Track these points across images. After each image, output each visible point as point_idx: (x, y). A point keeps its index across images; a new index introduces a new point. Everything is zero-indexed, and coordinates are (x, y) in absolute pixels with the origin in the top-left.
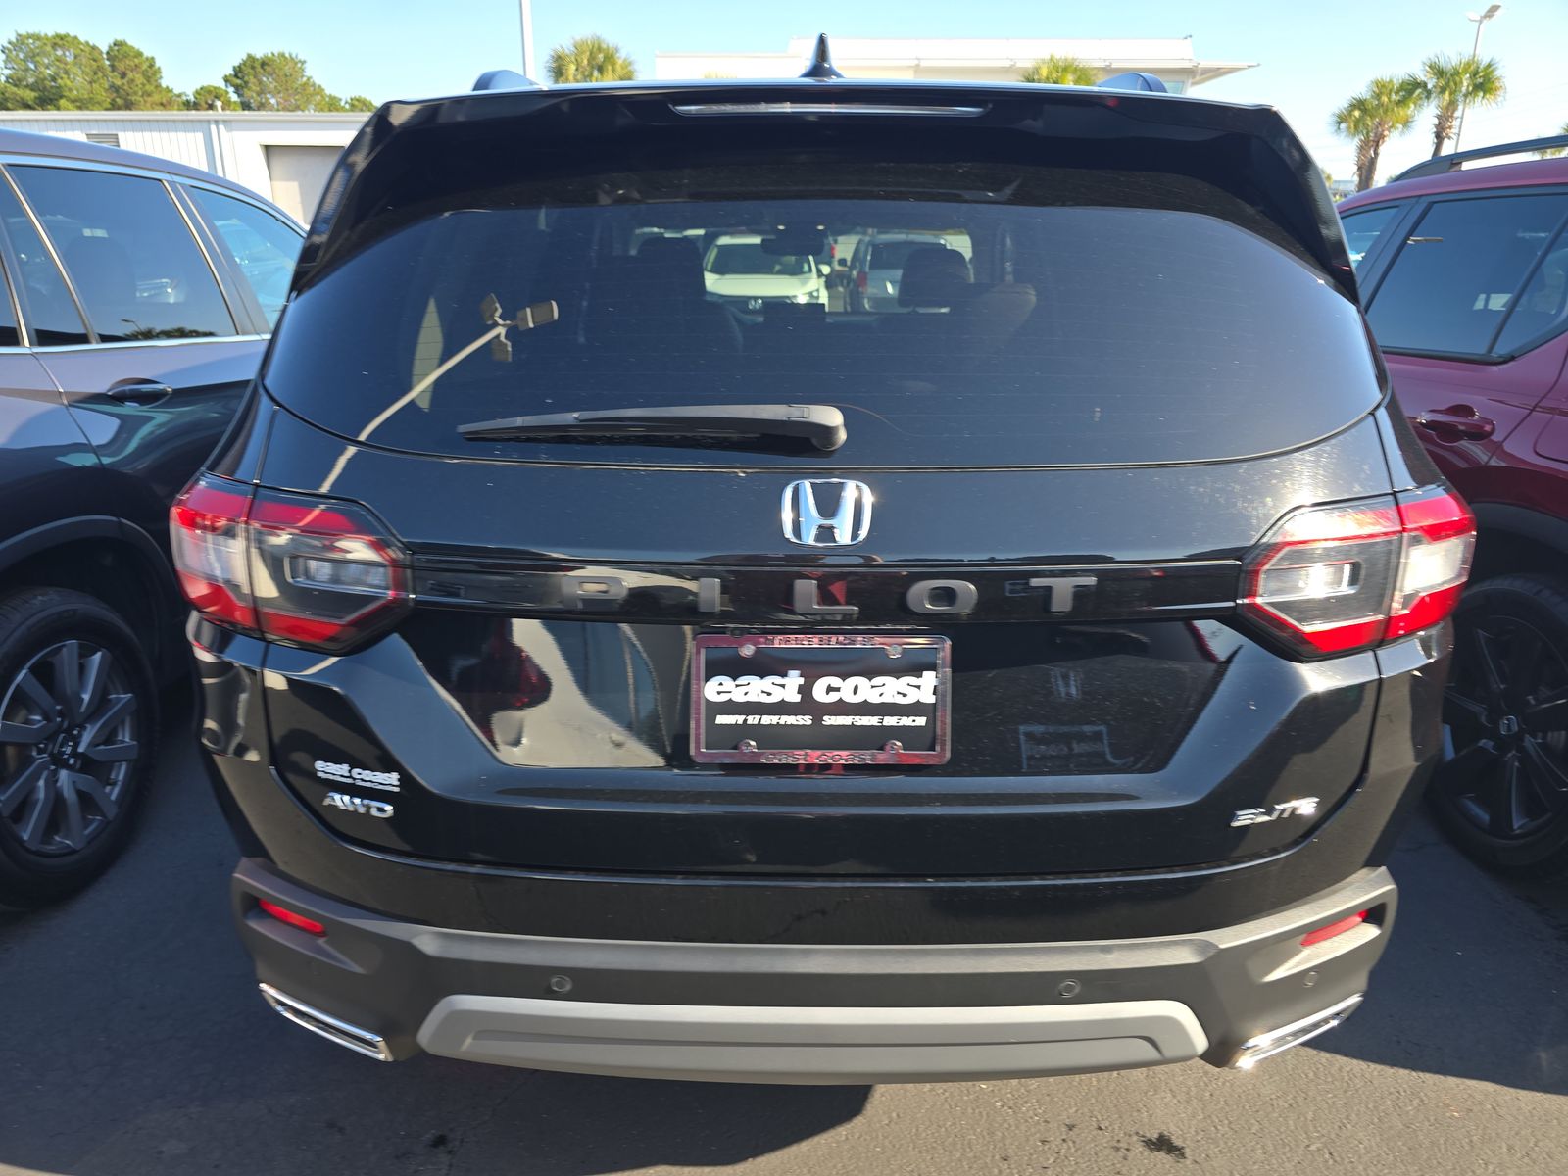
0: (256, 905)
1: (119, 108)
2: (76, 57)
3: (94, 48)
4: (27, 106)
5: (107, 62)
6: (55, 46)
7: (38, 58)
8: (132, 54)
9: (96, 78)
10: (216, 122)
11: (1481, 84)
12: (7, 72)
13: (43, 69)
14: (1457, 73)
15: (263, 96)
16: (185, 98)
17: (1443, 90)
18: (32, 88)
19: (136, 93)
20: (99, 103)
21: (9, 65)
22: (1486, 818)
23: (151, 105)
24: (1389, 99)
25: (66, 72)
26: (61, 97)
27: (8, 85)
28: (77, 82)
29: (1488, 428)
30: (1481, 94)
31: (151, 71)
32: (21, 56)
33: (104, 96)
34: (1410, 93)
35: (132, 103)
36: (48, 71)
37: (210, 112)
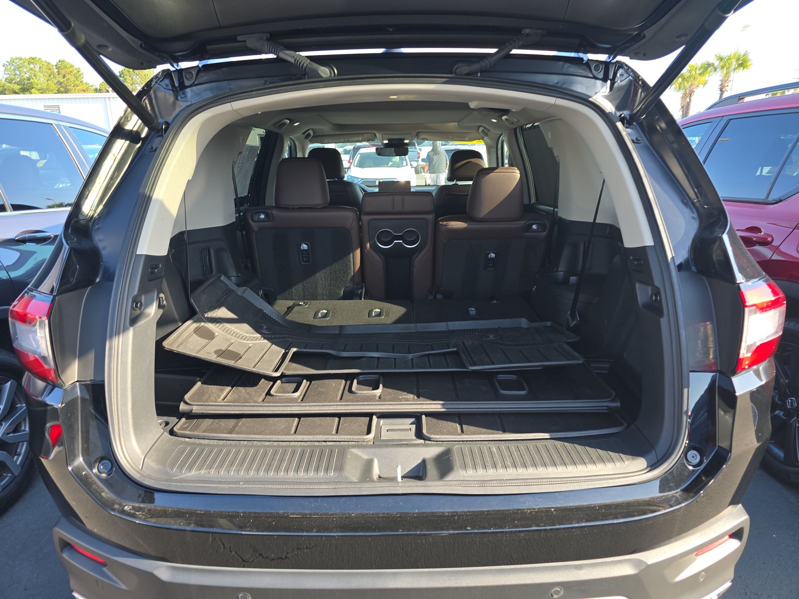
0: (66, 545)
1: (62, 93)
2: (40, 68)
3: (49, 63)
4: (15, 93)
5: (56, 70)
6: (29, 63)
7: (21, 69)
8: (68, 66)
9: (50, 78)
10: (109, 98)
11: (742, 63)
12: (6, 76)
13: (23, 74)
14: (729, 59)
15: (133, 85)
16: (94, 87)
17: (723, 67)
18: (17, 83)
19: (70, 85)
20: (52, 91)
21: (7, 73)
22: (781, 454)
23: (78, 91)
24: (696, 72)
25: (35, 76)
26: (33, 88)
27: (6, 82)
28: (40, 80)
29: (769, 239)
30: (742, 68)
31: (78, 74)
32: (12, 68)
33: (54, 87)
34: (706, 69)
35: (68, 90)
36: (26, 75)
37: (107, 93)
